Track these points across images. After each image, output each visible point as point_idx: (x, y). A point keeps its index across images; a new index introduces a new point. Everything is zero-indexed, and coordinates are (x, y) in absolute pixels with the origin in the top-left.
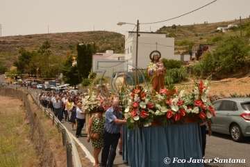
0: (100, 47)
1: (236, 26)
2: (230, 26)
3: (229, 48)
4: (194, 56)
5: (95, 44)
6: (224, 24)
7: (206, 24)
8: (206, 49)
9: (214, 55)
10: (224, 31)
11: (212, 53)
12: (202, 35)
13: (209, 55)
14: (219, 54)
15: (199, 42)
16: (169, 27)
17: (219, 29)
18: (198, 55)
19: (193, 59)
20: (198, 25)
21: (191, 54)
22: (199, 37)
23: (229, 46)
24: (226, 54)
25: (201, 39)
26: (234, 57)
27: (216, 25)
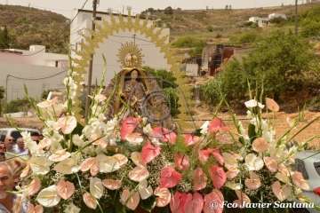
0: (19, 39)
1: (284, 17)
2: (272, 16)
3: (274, 54)
4: (205, 67)
5: (6, 31)
6: (261, 13)
7: (228, 11)
8: (228, 54)
9: (246, 66)
10: (261, 25)
11: (241, 62)
12: (221, 30)
13: (235, 66)
14: (256, 64)
15: (216, 42)
16: (159, 11)
17: (252, 19)
18: (214, 66)
19: (204, 73)
20: (213, 11)
21: (199, 62)
22: (214, 34)
23: (275, 50)
24: (267, 64)
25: (218, 37)
26: (282, 72)
27: (247, 14)
